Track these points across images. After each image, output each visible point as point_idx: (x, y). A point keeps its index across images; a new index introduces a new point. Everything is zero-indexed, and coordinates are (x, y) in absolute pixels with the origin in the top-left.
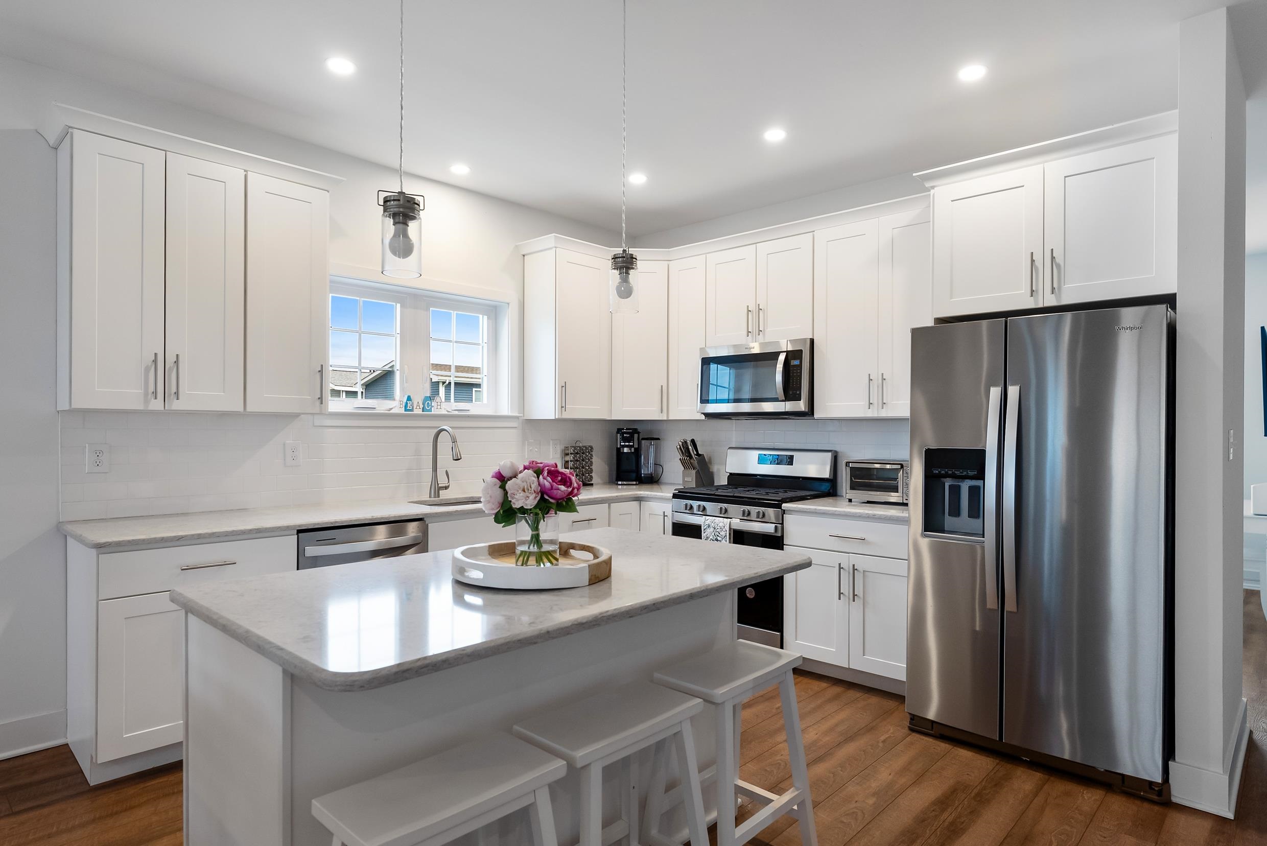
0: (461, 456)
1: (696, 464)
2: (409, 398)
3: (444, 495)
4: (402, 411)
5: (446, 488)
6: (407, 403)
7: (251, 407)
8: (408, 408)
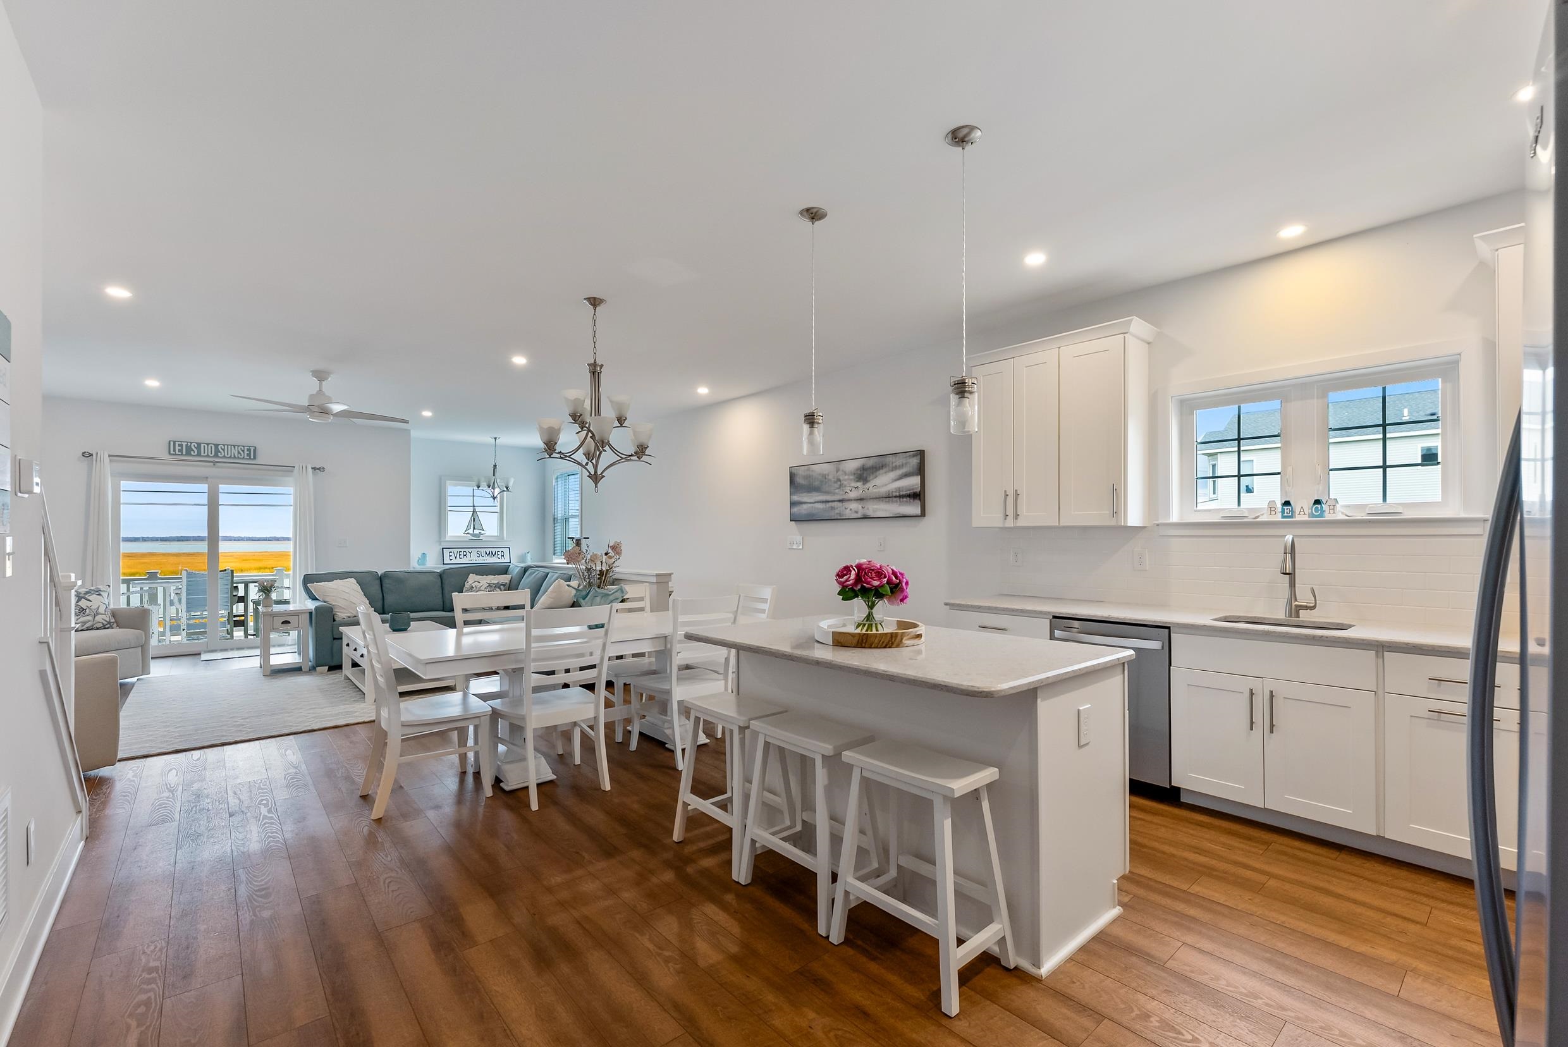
2: (1286, 504)
3: (1305, 615)
4: (1276, 518)
5: (1316, 608)
7: (1064, 522)
8: (1285, 514)
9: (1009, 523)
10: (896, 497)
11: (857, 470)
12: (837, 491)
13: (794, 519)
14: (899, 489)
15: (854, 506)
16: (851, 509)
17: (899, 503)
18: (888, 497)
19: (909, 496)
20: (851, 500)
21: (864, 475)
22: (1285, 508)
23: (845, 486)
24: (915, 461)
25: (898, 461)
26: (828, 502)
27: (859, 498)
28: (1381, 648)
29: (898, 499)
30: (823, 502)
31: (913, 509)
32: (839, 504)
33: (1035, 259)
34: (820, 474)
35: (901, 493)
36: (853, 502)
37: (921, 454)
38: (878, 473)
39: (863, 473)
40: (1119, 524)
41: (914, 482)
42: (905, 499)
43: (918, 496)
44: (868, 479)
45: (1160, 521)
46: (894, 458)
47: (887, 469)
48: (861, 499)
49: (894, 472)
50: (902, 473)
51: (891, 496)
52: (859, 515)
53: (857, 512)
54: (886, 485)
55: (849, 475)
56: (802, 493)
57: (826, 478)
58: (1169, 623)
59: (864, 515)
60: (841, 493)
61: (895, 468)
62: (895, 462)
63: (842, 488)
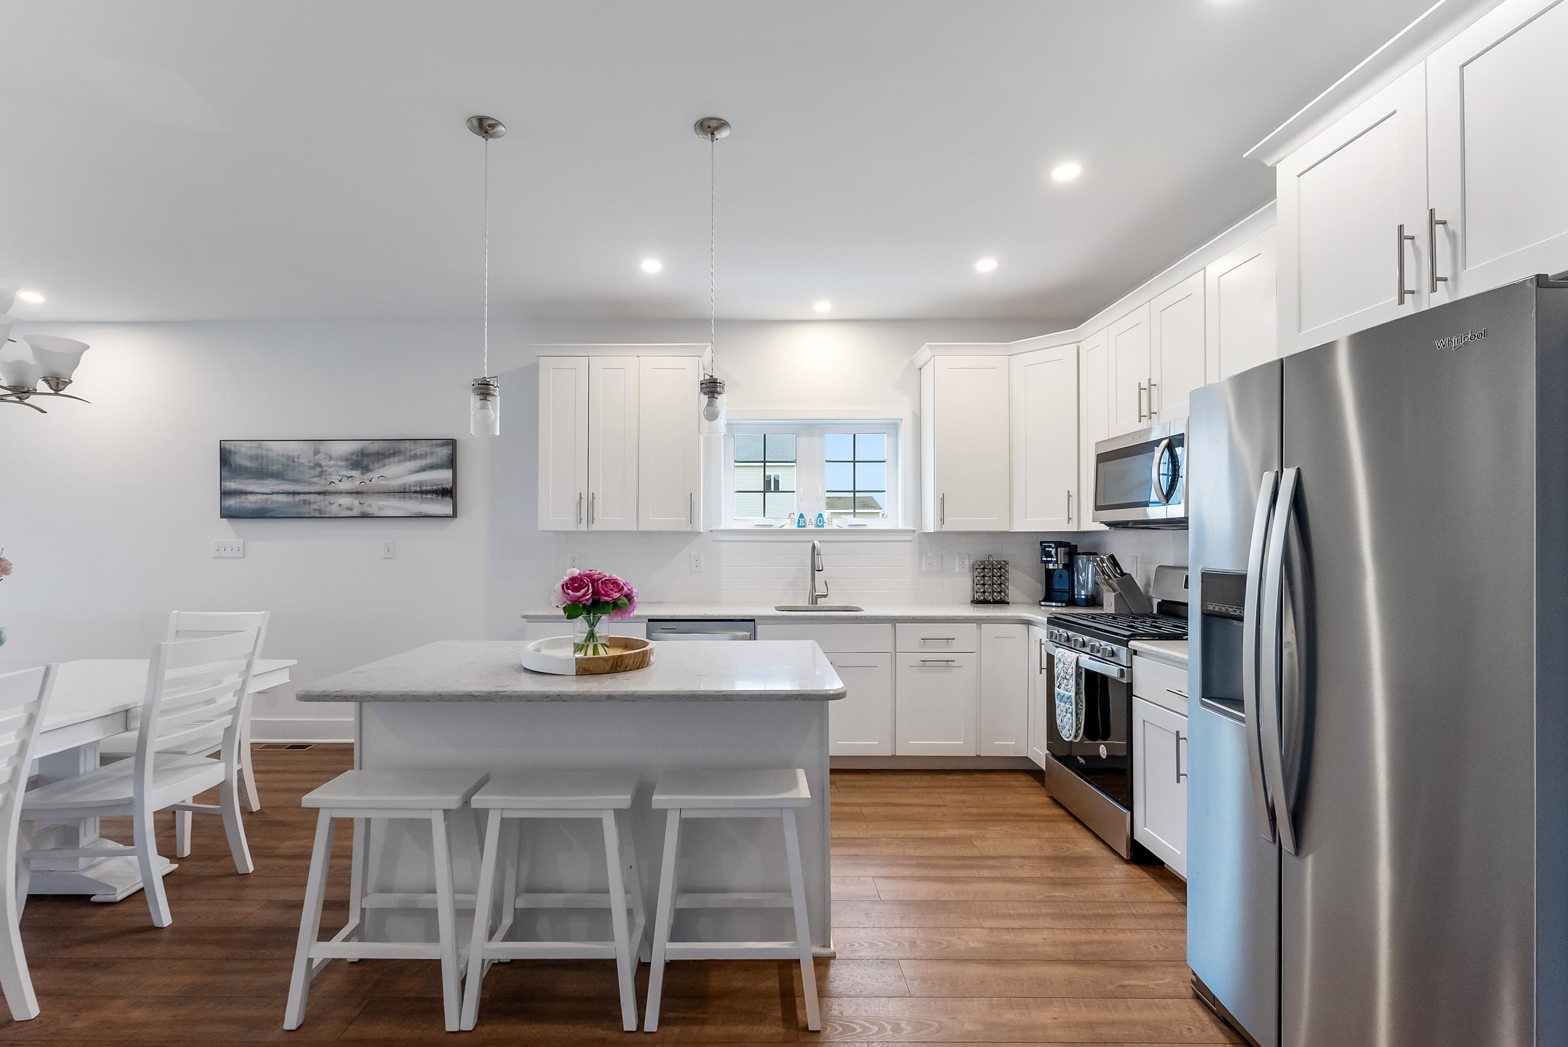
0: (822, 567)
1: (1116, 585)
2: (801, 516)
3: (821, 602)
4: (795, 527)
5: (825, 596)
6: (799, 520)
7: (643, 527)
8: (800, 525)
9: (583, 527)
10: (416, 492)
11: (352, 454)
12: (314, 480)
13: (227, 514)
14: (421, 483)
15: (346, 501)
16: (340, 505)
17: (420, 500)
18: (403, 492)
19: (436, 492)
20: (341, 493)
21: (362, 461)
22: (800, 519)
23: (330, 474)
24: (445, 452)
25: (420, 449)
26: (299, 493)
27: (355, 491)
28: (894, 621)
29: (419, 496)
30: (288, 493)
31: (444, 508)
32: (321, 497)
33: (651, 266)
34: (283, 456)
35: (424, 488)
36: (343, 495)
37: (452, 443)
38: (386, 461)
39: (362, 460)
40: (695, 530)
41: (443, 476)
42: (429, 496)
43: (447, 492)
44: (371, 467)
45: (713, 528)
46: (413, 444)
47: (402, 457)
48: (357, 493)
49: (413, 462)
50: (426, 465)
51: (407, 490)
52: (354, 513)
53: (351, 509)
54: (400, 477)
55: (337, 460)
56: (245, 479)
57: (294, 462)
58: (754, 616)
59: (362, 513)
60: (323, 482)
61: (415, 457)
62: (414, 450)
63: (323, 477)
